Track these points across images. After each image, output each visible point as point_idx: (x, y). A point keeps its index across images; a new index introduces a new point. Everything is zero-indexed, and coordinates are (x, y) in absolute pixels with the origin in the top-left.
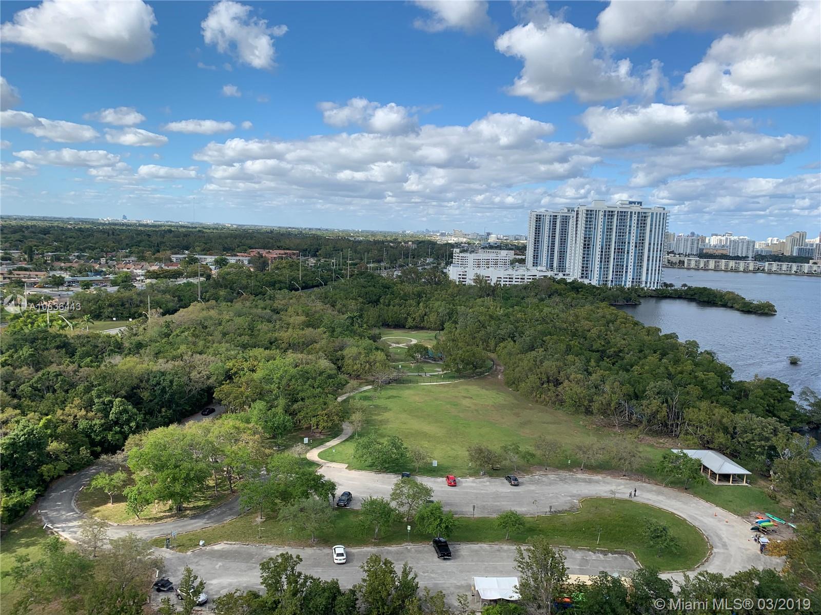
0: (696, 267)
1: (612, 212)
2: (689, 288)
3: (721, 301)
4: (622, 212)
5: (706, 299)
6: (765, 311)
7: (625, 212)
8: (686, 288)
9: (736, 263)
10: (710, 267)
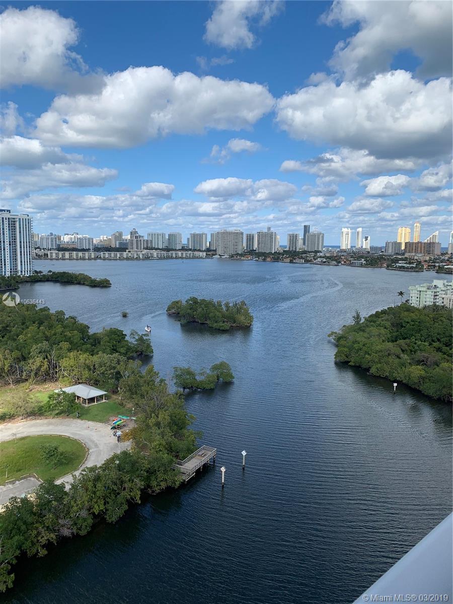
0: (57, 258)
2: (54, 273)
3: (76, 280)
5: (66, 280)
6: (104, 284)
8: (51, 273)
9: (83, 254)
10: (66, 258)
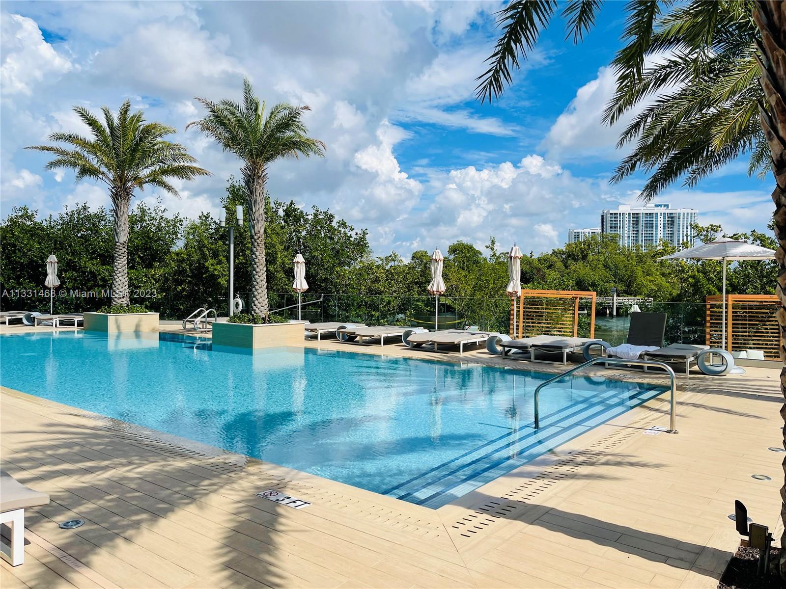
1: (637, 214)
4: (647, 214)
7: (650, 214)
